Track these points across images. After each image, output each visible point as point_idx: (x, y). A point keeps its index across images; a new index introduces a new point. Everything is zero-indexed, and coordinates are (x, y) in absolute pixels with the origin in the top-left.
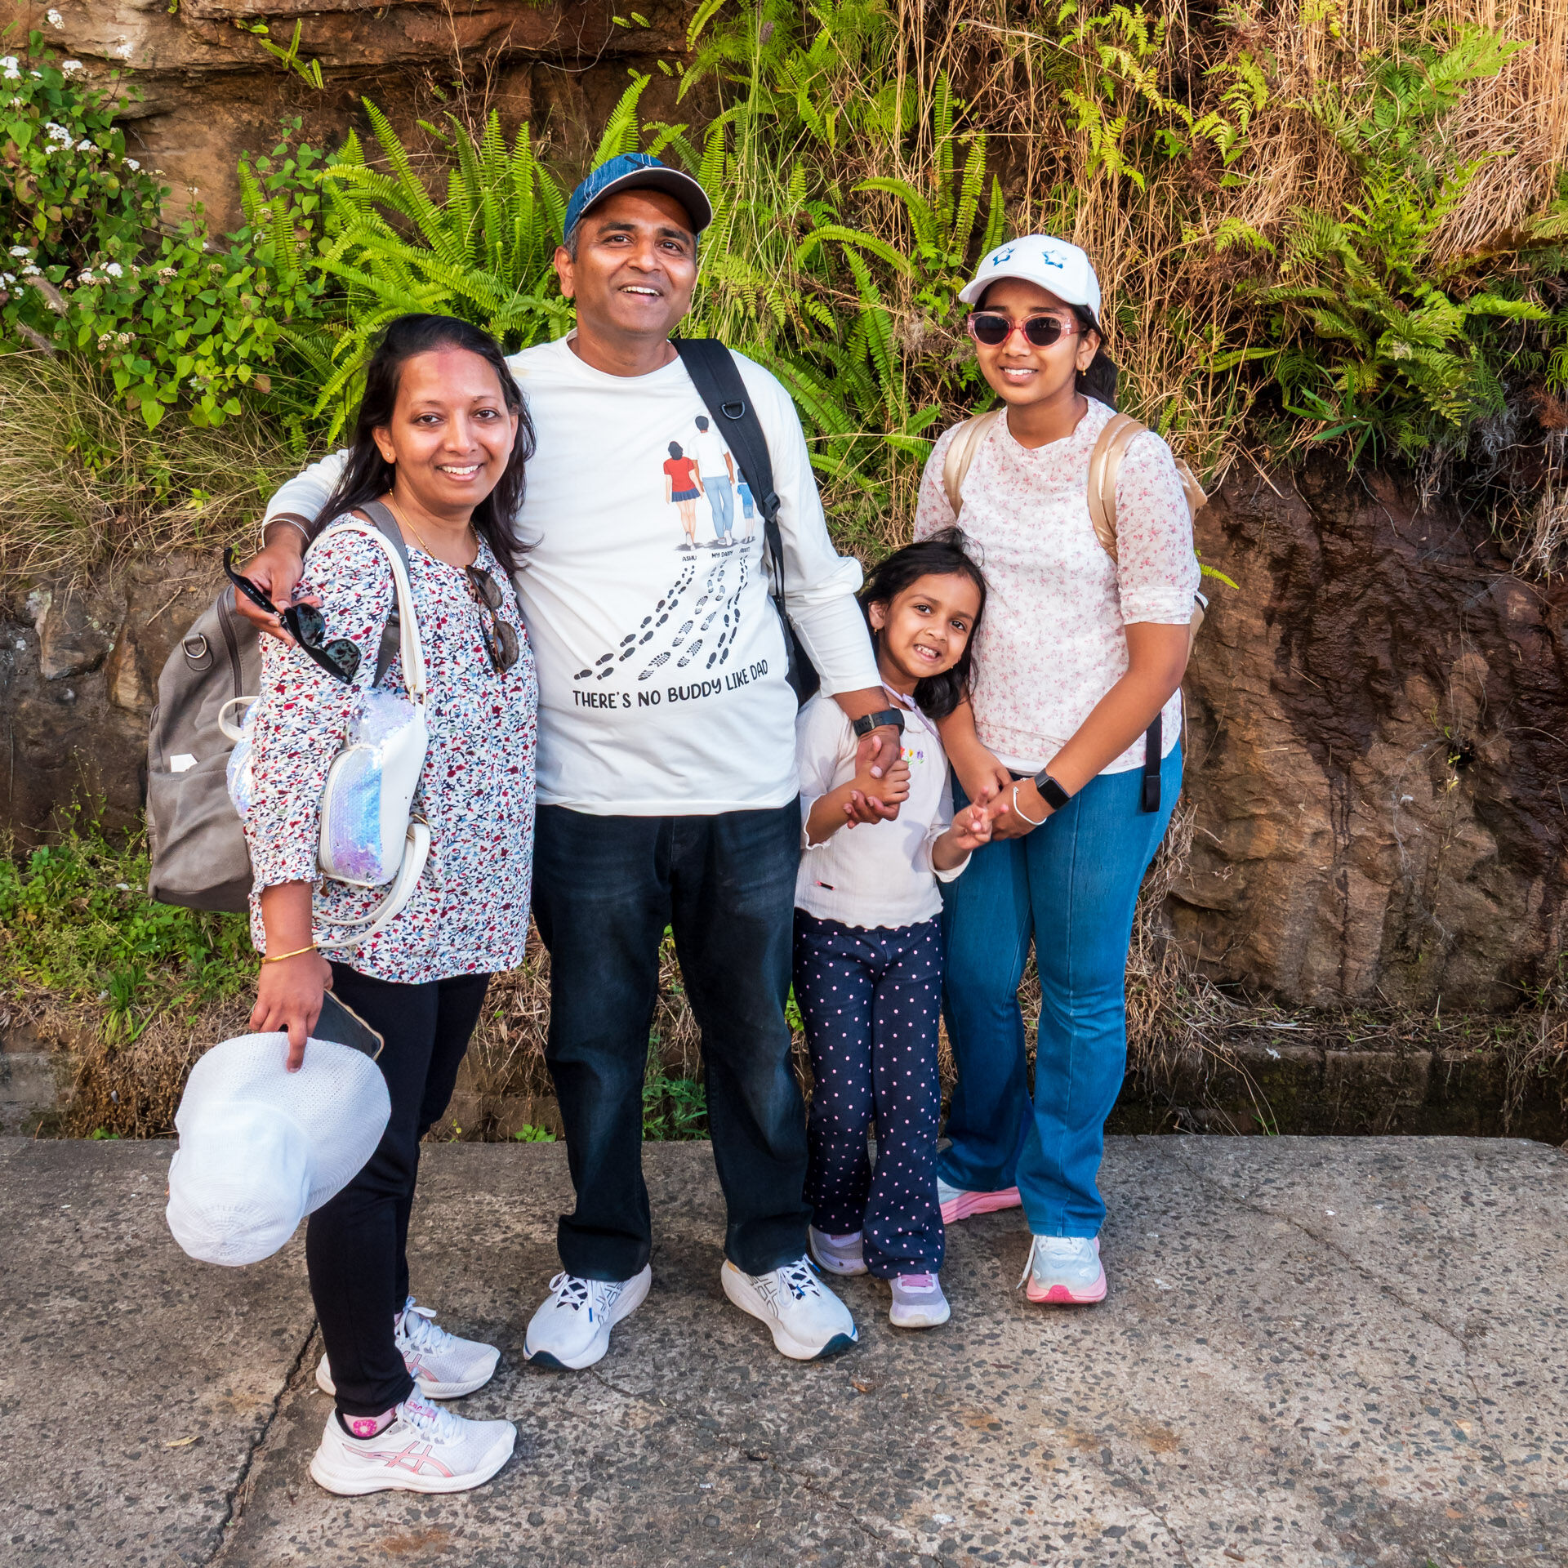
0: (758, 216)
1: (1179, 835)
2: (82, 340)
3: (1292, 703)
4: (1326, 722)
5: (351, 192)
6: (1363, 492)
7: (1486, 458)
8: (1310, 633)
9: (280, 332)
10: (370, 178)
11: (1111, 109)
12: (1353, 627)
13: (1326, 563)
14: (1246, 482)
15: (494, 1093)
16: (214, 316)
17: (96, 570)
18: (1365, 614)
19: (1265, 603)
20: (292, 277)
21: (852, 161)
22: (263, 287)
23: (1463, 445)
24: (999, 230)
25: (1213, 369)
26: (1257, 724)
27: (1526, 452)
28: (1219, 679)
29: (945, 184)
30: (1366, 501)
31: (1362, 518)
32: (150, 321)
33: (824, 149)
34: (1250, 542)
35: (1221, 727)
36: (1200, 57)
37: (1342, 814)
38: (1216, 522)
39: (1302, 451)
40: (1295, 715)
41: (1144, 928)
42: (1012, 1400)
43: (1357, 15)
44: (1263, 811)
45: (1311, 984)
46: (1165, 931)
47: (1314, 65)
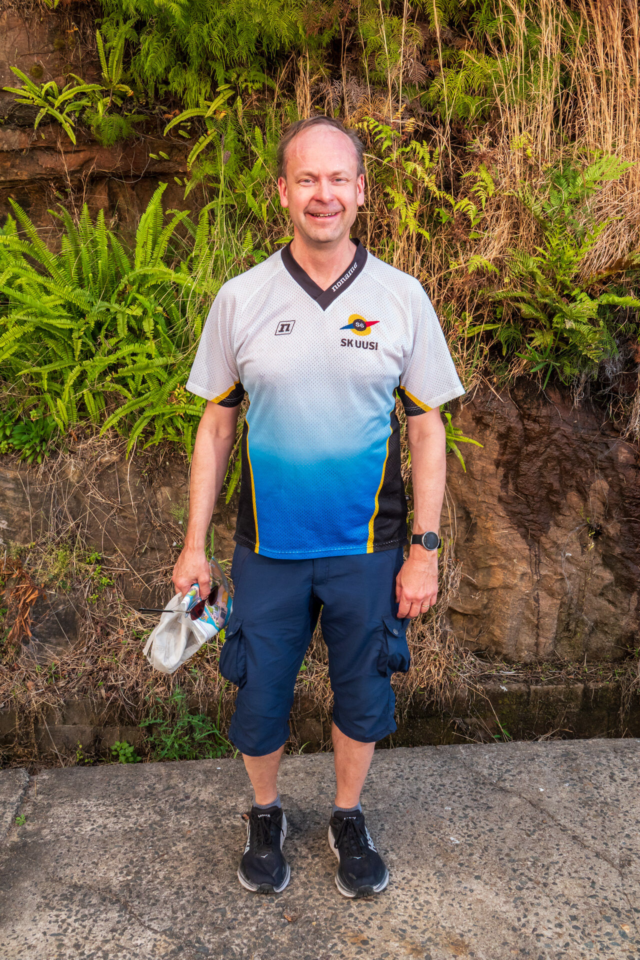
0: (226, 258)
1: (453, 578)
3: (510, 508)
4: (527, 517)
6: (545, 398)
7: (607, 379)
8: (518, 471)
11: (411, 197)
12: (540, 468)
13: (526, 436)
14: (484, 395)
15: (100, 725)
18: (546, 461)
19: (495, 457)
21: (276, 229)
23: (595, 373)
25: (466, 336)
26: (492, 519)
27: (627, 375)
28: (471, 496)
30: (546, 402)
31: (544, 412)
33: (261, 222)
34: (487, 426)
35: (473, 521)
36: (459, 169)
37: (536, 564)
38: (469, 416)
39: (513, 377)
40: (512, 514)
41: (436, 626)
42: (374, 923)
43: (539, 146)
44: (495, 564)
45: (522, 650)
46: (448, 628)
47: (517, 173)
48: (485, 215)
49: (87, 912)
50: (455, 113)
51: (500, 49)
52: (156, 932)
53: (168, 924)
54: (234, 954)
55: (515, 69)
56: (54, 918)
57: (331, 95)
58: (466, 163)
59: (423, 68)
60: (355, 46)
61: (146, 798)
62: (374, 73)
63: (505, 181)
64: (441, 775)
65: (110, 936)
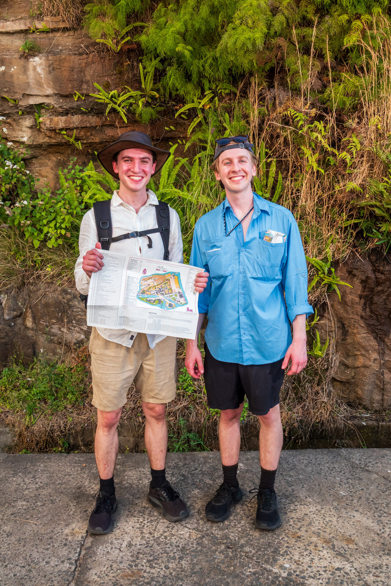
0: (210, 184)
2: (16, 223)
3: (367, 322)
4: (378, 327)
5: (91, 179)
6: (388, 261)
8: (372, 301)
9: (72, 219)
10: (96, 175)
11: (314, 151)
12: (385, 300)
13: (377, 282)
14: (353, 258)
15: (138, 437)
16: (53, 215)
17: (19, 288)
18: (388, 296)
19: (359, 293)
20: (76, 203)
22: (67, 206)
24: (281, 187)
25: (343, 226)
26: (357, 328)
29: (264, 174)
30: (388, 263)
31: (387, 268)
32: (35, 217)
34: (355, 276)
35: (346, 329)
36: (340, 136)
37: (382, 354)
38: (345, 270)
39: (369, 249)
40: (368, 325)
41: (325, 387)
42: (303, 529)
43: (385, 123)
44: (359, 353)
45: (374, 403)
46: (331, 388)
47: (373, 138)
48: (355, 160)
49: (153, 519)
50: (338, 106)
51: (363, 72)
52: (189, 529)
53: (196, 525)
54: (231, 540)
55: (372, 83)
56: (137, 521)
57: (269, 96)
58: (344, 132)
59: (320, 82)
60: (283, 71)
61: (174, 469)
62: (293, 85)
63: (366, 142)
64: (333, 463)
65: (166, 530)
